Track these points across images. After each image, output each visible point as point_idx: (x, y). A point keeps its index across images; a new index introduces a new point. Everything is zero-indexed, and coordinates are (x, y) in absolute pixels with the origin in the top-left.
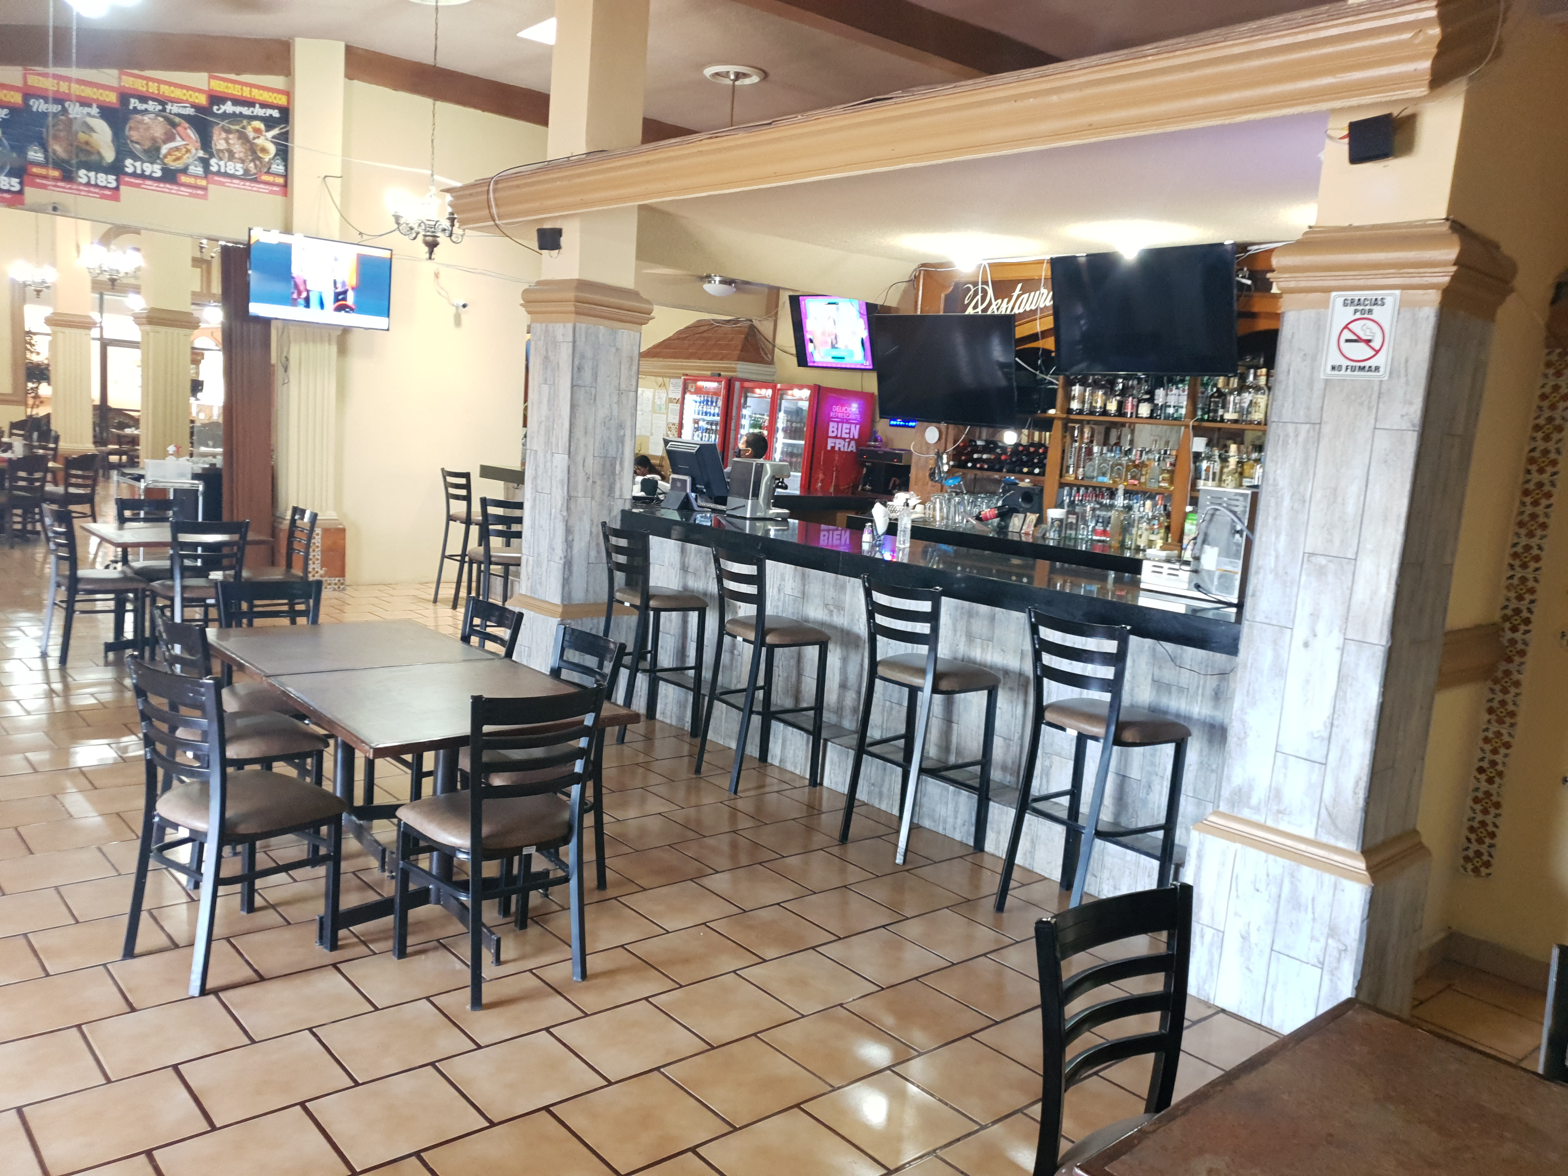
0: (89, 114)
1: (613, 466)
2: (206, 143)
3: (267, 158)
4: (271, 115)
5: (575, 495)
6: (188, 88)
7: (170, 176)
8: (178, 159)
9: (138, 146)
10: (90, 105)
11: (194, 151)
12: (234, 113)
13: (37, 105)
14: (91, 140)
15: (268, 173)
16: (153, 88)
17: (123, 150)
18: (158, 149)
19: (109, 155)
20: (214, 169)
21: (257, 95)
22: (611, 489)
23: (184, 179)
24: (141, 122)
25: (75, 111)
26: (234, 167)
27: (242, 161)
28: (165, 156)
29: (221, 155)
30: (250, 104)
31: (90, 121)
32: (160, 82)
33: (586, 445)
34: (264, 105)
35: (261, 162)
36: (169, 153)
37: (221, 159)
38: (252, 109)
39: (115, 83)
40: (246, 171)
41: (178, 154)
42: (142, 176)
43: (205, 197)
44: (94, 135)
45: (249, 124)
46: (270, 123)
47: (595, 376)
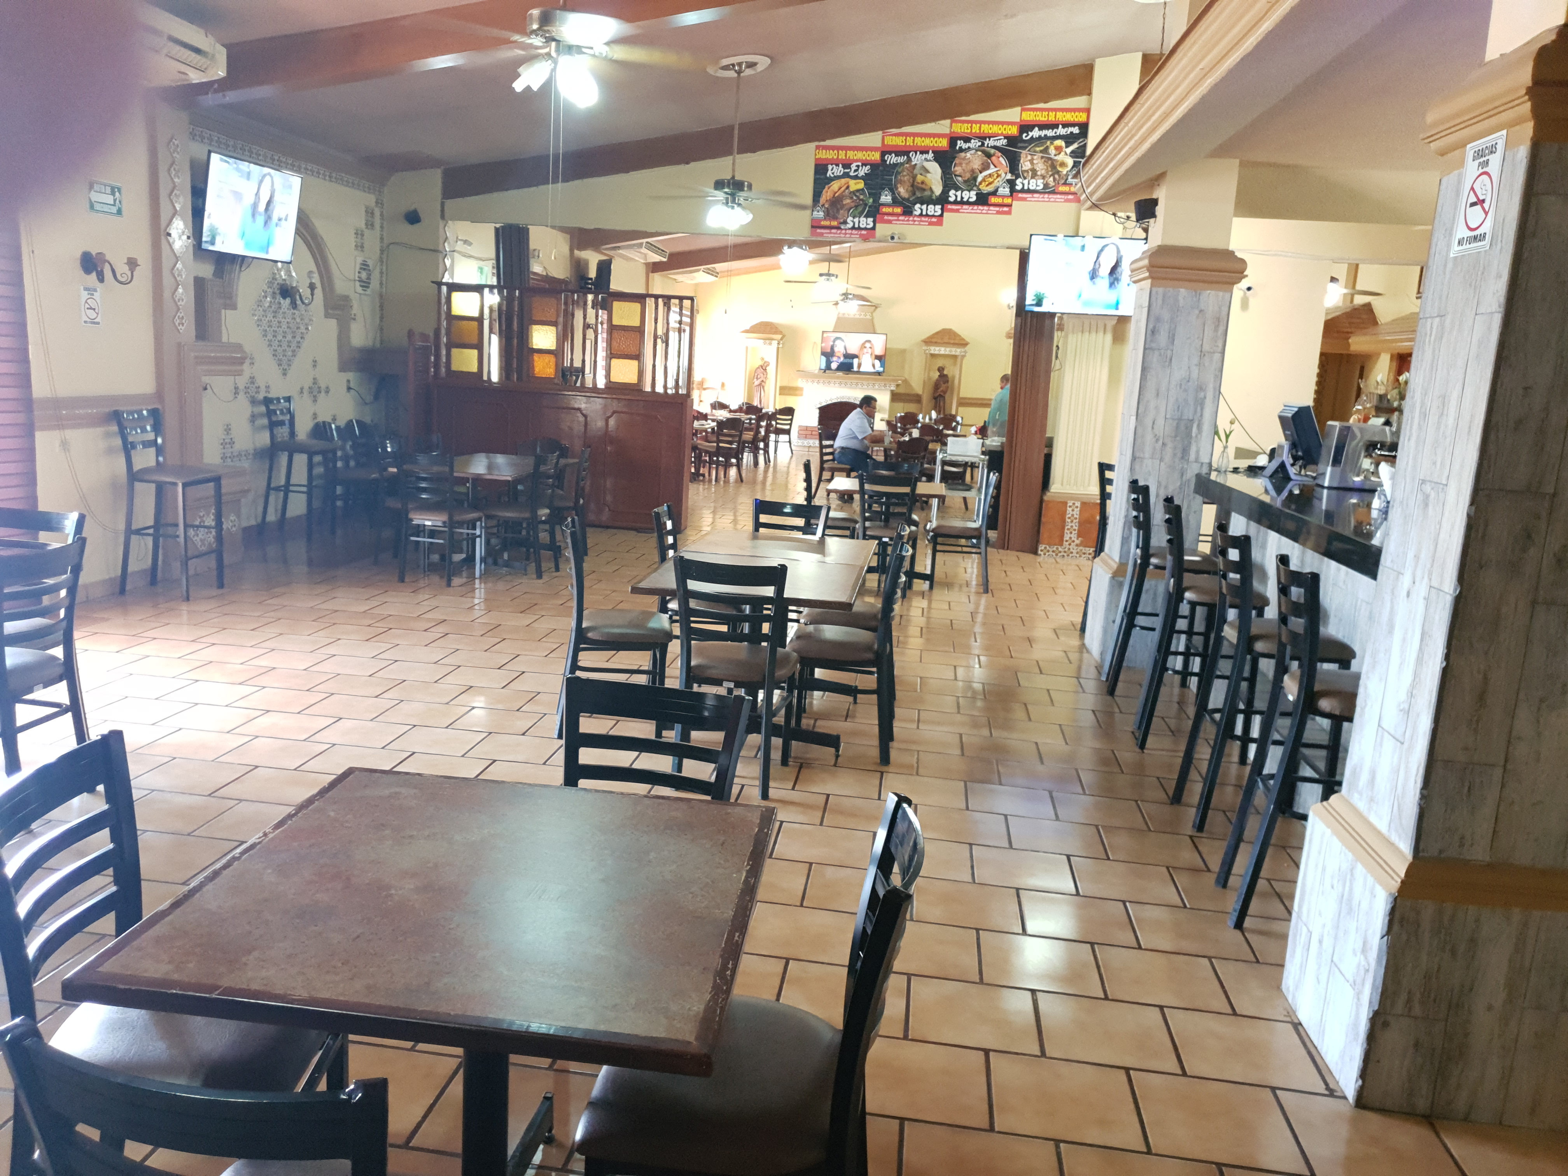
0: (926, 160)
2: (1014, 168)
3: (1064, 171)
4: (1072, 133)
5: (1142, 455)
6: (1003, 123)
7: (983, 200)
8: (990, 183)
9: (960, 179)
10: (927, 152)
11: (1003, 175)
12: (1040, 137)
13: (892, 159)
14: (926, 180)
15: (1065, 184)
16: (976, 129)
17: (949, 183)
18: (975, 179)
19: (938, 190)
20: (1019, 187)
21: (1062, 117)
22: (1185, 451)
23: (993, 200)
24: (964, 159)
25: (917, 159)
26: (1036, 184)
27: (1043, 177)
28: (980, 183)
29: (1025, 175)
30: (1054, 126)
31: (926, 164)
32: (981, 122)
33: (1157, 408)
34: (1065, 125)
35: (1059, 176)
36: (984, 180)
37: (1025, 178)
38: (1055, 130)
39: (947, 131)
40: (1046, 186)
41: (991, 180)
42: (962, 203)
43: (1009, 213)
44: (928, 175)
45: (1052, 143)
46: (1069, 139)
47: (1172, 338)
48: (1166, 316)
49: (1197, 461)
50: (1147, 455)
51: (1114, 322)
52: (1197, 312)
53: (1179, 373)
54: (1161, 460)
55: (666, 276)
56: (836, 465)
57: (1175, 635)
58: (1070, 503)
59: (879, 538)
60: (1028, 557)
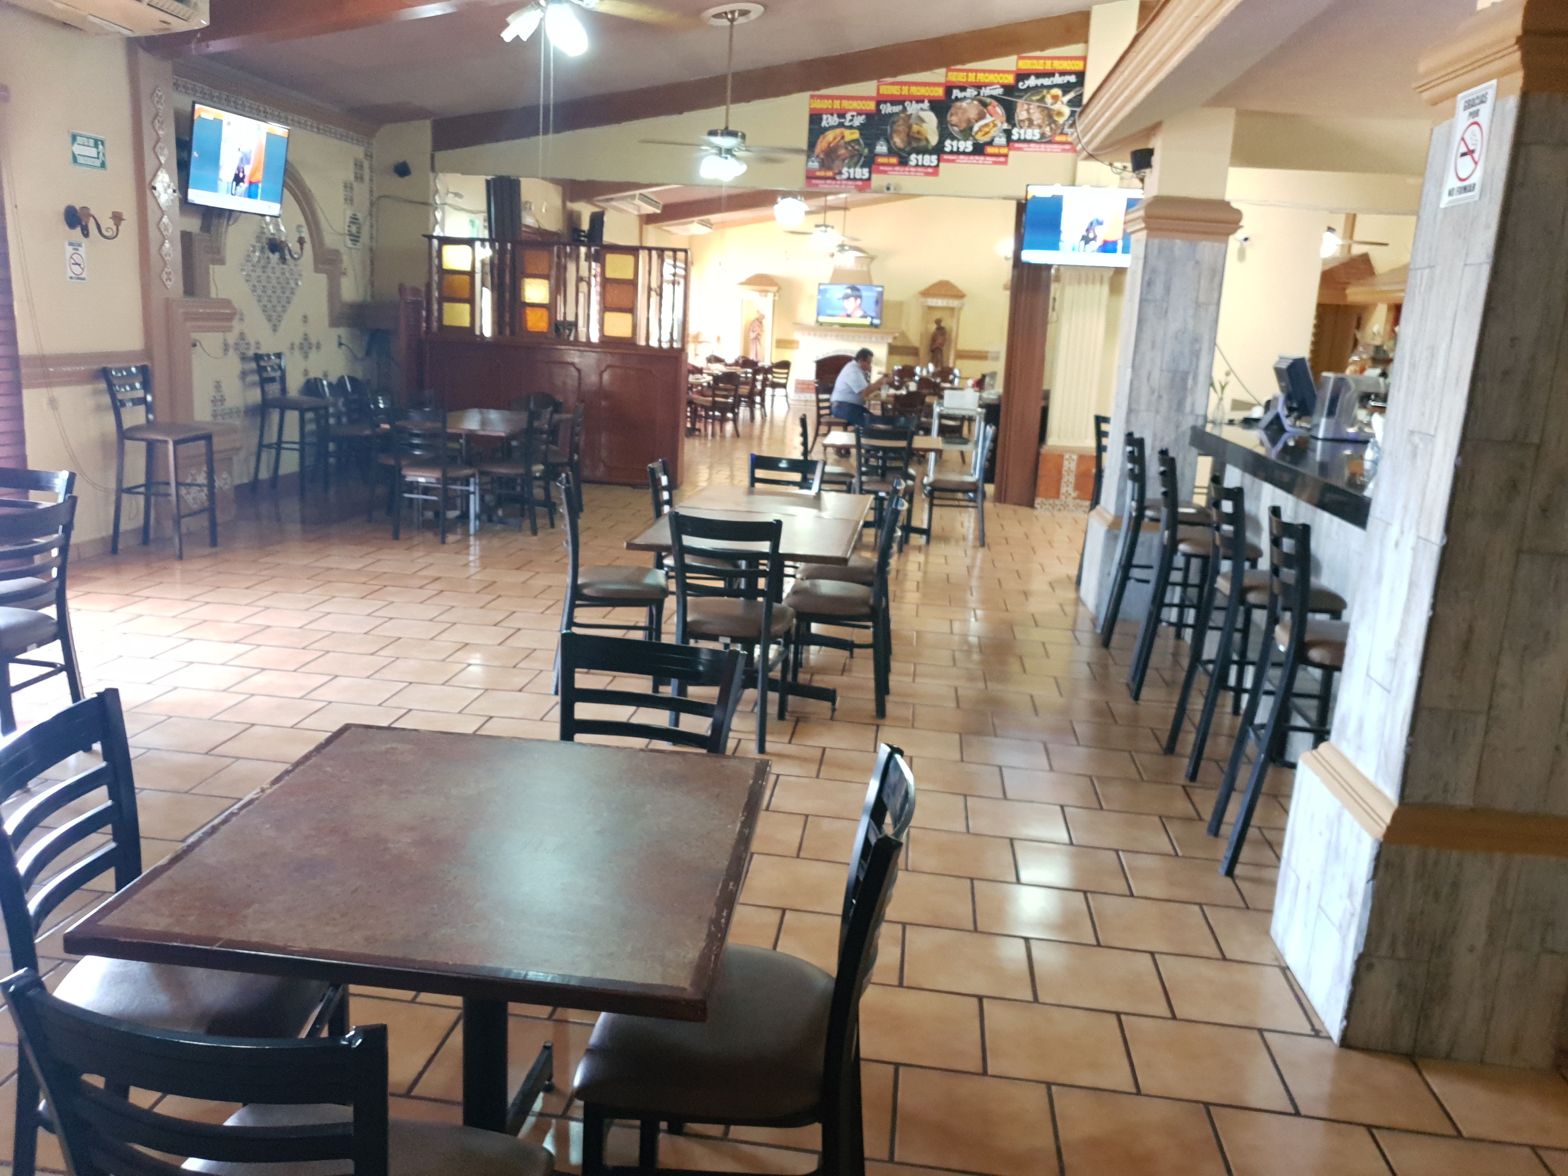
0: (922, 109)
1: (1184, 380)
2: (1010, 117)
3: (1061, 120)
4: (1068, 82)
6: (999, 72)
7: (979, 150)
8: (987, 133)
9: (956, 128)
10: (922, 101)
11: (999, 124)
12: (1037, 86)
13: (887, 109)
14: (922, 130)
15: (1062, 133)
16: (972, 78)
17: (945, 133)
18: (971, 128)
19: (934, 140)
20: (1015, 137)
21: (1059, 65)
22: (1181, 404)
23: (989, 150)
24: (960, 108)
25: (912, 108)
26: (1033, 134)
27: (1040, 127)
28: (977, 133)
29: (1022, 124)
30: (1050, 74)
31: (923, 114)
32: (977, 71)
33: (1152, 360)
34: (1063, 73)
35: (1056, 125)
36: (980, 130)
37: (1021, 127)
38: (1052, 79)
39: (942, 80)
40: (1043, 135)
41: (987, 129)
42: (958, 153)
43: (1005, 163)
44: (924, 125)
45: (1048, 92)
46: (1066, 88)
47: (1168, 290)
48: (1161, 266)
49: (1192, 412)
50: (1143, 407)
51: (1111, 273)
52: (1192, 263)
53: (1174, 326)
54: (1157, 412)
55: (660, 228)
56: (833, 419)
57: (1169, 588)
58: (1067, 456)
59: (875, 493)
60: (1024, 511)
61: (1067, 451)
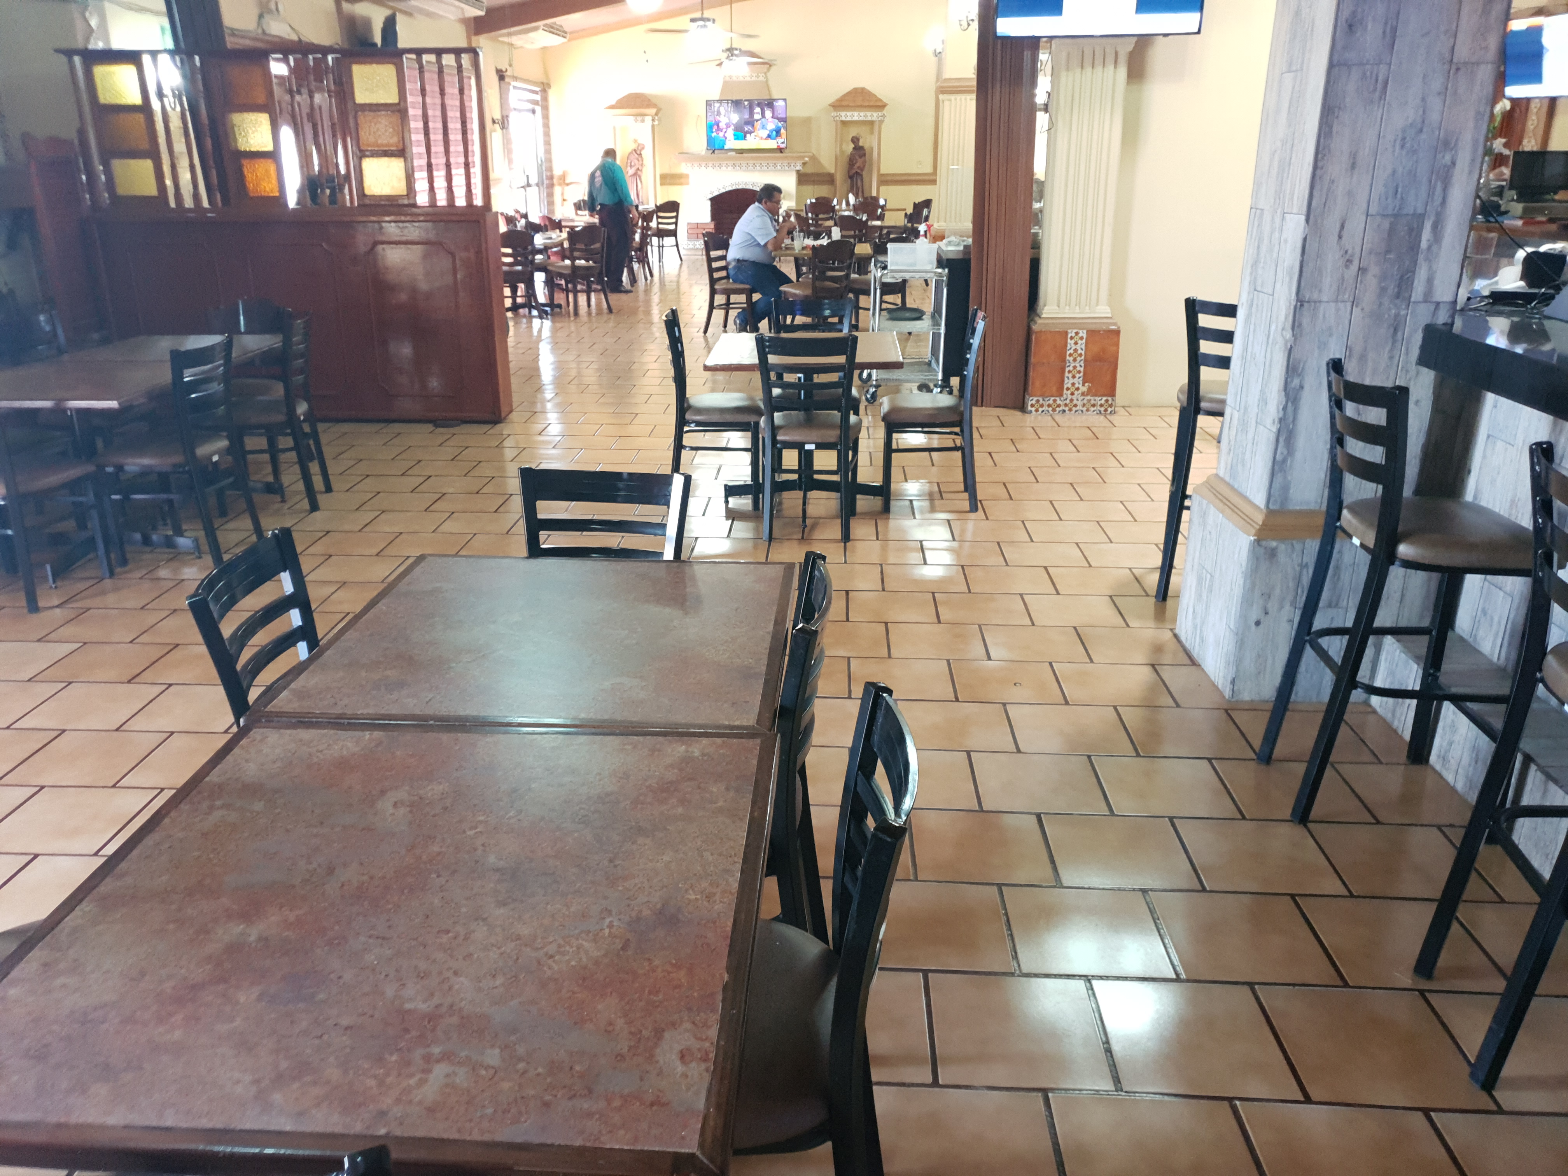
1: (1415, 233)
5: (1315, 296)
22: (1405, 282)
33: (1350, 194)
47: (1391, 37)
49: (1427, 299)
50: (1327, 294)
54: (1357, 300)
58: (1071, 333)
61: (1074, 326)
